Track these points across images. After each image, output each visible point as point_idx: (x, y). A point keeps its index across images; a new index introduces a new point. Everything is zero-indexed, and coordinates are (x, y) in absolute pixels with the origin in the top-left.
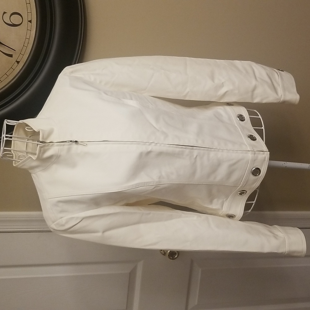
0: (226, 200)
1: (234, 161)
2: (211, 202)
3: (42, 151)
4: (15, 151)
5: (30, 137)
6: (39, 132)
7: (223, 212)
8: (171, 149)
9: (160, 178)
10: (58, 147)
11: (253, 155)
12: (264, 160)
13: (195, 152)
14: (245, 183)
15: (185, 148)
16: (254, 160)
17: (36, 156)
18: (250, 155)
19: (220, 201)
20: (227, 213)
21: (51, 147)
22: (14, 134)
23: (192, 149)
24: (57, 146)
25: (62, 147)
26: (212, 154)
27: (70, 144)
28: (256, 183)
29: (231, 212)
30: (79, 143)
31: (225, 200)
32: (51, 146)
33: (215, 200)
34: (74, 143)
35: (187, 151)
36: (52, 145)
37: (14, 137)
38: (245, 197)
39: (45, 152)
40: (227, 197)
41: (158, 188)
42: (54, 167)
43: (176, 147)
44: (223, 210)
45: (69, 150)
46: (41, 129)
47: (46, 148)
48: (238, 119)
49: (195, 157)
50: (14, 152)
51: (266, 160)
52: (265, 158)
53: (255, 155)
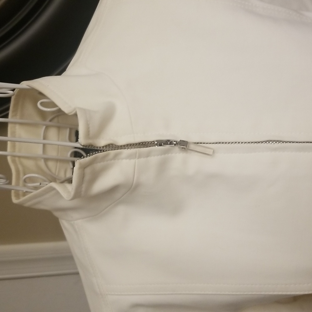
3: (87, 178)
4: (17, 159)
5: (50, 121)
6: (76, 115)
10: (133, 161)
17: (71, 188)
21: (113, 161)
22: (12, 116)
24: (130, 157)
25: (142, 160)
27: (166, 152)
30: (192, 147)
32: (111, 160)
34: (177, 148)
36: (116, 157)
37: (12, 123)
39: (95, 177)
42: (121, 211)
45: (163, 166)
46: (81, 109)
47: (98, 166)
50: (14, 161)
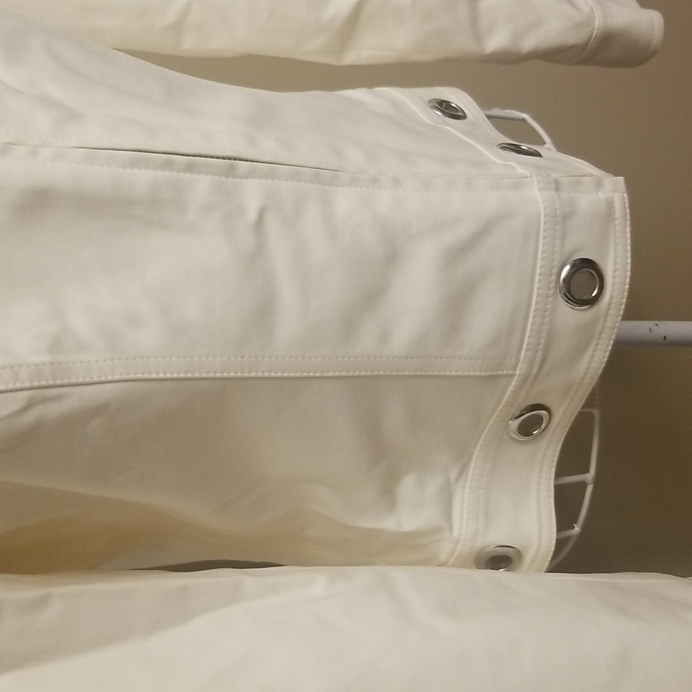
0: (459, 477)
1: (464, 230)
2: (388, 495)
7: (457, 542)
8: (100, 175)
9: (56, 345)
11: (553, 193)
12: (609, 215)
13: (252, 193)
14: (539, 355)
15: (190, 168)
16: (563, 219)
18: (537, 194)
19: (433, 485)
20: (478, 545)
23: (230, 173)
26: (345, 201)
28: (592, 347)
29: (496, 537)
31: (453, 474)
33: (407, 485)
35: (202, 185)
38: (549, 447)
40: (462, 458)
41: (54, 410)
43: (134, 164)
44: (456, 531)
48: (439, 113)
49: (252, 215)
51: (617, 215)
52: (610, 204)
53: (562, 194)
